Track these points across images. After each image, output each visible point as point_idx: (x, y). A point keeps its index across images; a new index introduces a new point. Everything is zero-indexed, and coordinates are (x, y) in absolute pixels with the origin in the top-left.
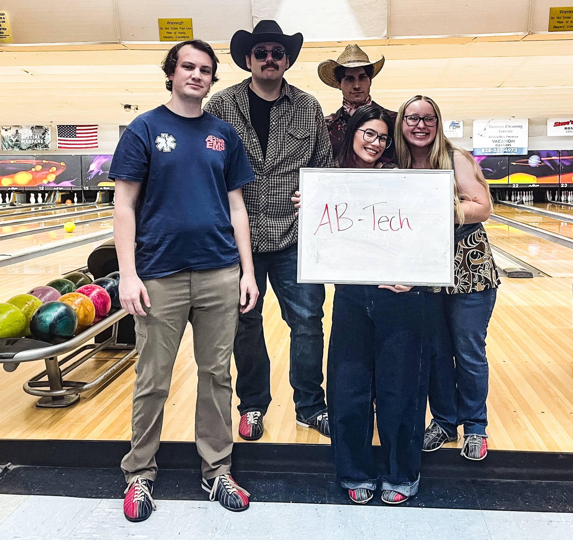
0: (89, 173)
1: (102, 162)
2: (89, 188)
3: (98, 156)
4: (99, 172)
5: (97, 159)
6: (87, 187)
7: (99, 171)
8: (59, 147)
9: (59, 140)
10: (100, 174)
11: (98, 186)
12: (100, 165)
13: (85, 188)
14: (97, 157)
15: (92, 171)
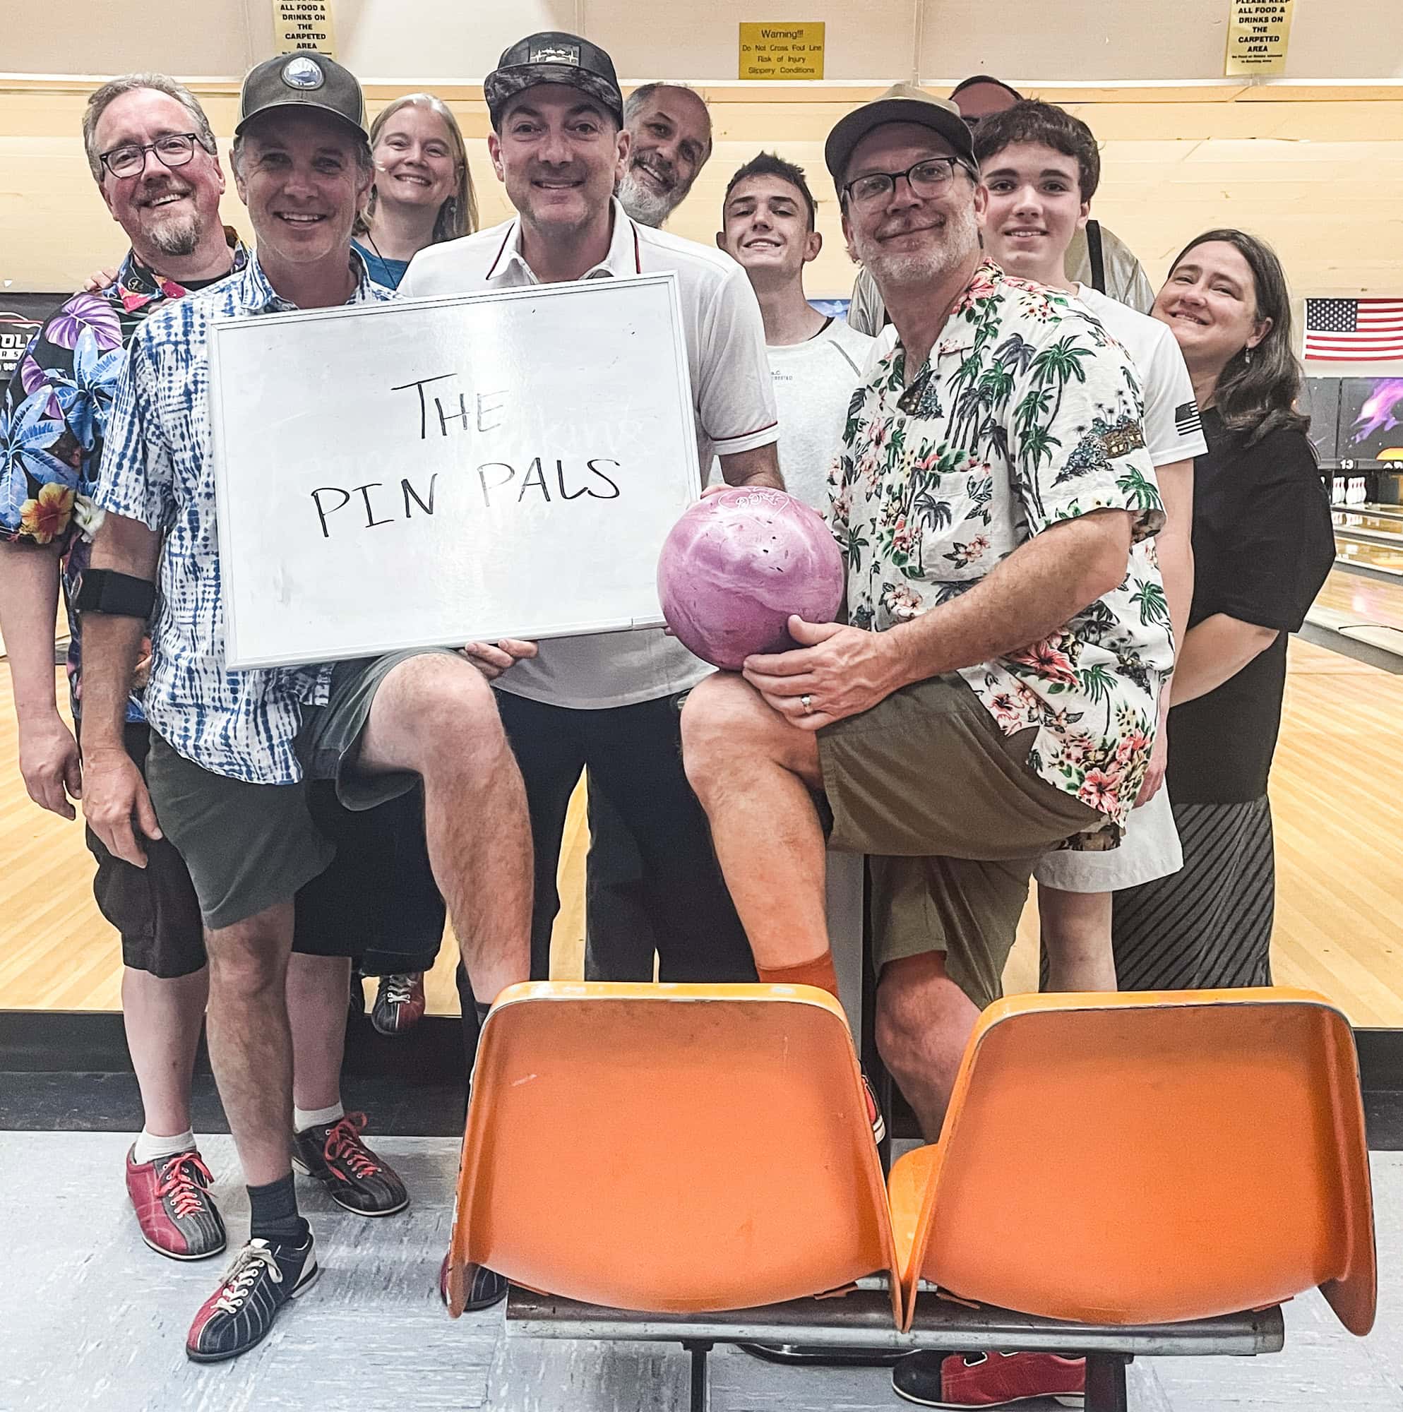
0: (1359, 424)
1: (1393, 397)
2: (1356, 463)
3: (1387, 382)
4: (1385, 423)
5: (1386, 385)
6: (1351, 462)
7: (1385, 419)
8: (1307, 357)
9: (1309, 337)
10: (1387, 428)
11: (1379, 458)
12: (1390, 404)
13: (1343, 463)
14: (1383, 385)
15: (1369, 420)
